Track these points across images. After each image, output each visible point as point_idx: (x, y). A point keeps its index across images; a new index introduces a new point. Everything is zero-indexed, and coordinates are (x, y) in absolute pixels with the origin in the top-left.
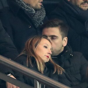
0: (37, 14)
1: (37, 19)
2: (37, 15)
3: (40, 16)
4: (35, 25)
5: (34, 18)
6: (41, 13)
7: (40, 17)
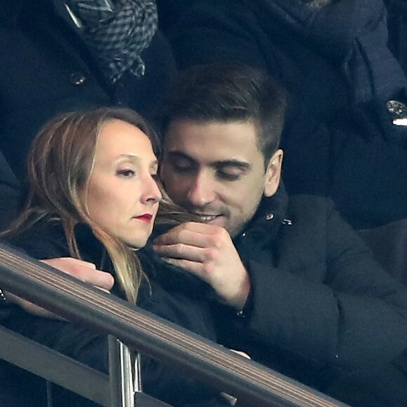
0: (125, 17)
1: (122, 37)
2: (128, 20)
3: (141, 25)
4: (112, 66)
5: (109, 31)
6: (144, 12)
7: (138, 29)
